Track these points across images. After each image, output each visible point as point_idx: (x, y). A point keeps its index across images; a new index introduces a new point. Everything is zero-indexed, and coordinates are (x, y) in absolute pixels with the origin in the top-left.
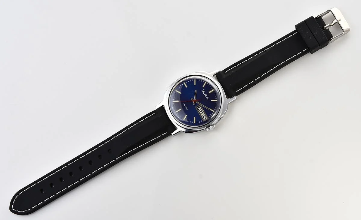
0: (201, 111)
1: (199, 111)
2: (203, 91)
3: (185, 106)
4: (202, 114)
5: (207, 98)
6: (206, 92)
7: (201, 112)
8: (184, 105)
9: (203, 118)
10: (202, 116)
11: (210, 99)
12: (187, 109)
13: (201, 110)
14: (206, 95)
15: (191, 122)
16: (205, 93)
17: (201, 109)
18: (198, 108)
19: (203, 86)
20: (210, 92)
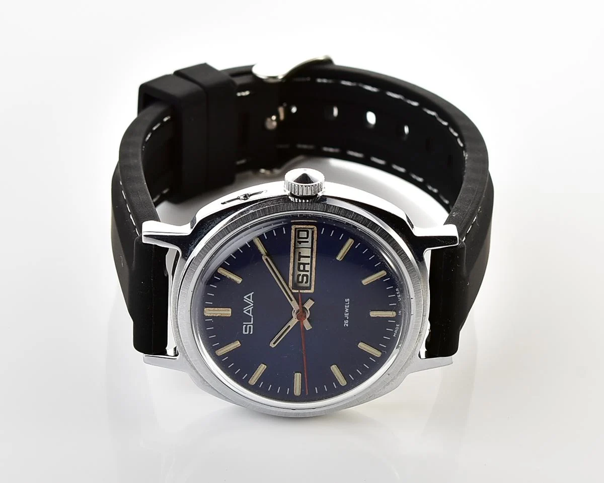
0: (302, 266)
1: (308, 268)
2: (248, 328)
3: (347, 315)
5: (249, 299)
6: (239, 317)
7: (304, 264)
8: (346, 322)
9: (309, 239)
11: (243, 288)
12: (347, 300)
13: (300, 271)
14: (248, 310)
16: (248, 319)
18: (306, 283)
19: (237, 344)
20: (227, 312)
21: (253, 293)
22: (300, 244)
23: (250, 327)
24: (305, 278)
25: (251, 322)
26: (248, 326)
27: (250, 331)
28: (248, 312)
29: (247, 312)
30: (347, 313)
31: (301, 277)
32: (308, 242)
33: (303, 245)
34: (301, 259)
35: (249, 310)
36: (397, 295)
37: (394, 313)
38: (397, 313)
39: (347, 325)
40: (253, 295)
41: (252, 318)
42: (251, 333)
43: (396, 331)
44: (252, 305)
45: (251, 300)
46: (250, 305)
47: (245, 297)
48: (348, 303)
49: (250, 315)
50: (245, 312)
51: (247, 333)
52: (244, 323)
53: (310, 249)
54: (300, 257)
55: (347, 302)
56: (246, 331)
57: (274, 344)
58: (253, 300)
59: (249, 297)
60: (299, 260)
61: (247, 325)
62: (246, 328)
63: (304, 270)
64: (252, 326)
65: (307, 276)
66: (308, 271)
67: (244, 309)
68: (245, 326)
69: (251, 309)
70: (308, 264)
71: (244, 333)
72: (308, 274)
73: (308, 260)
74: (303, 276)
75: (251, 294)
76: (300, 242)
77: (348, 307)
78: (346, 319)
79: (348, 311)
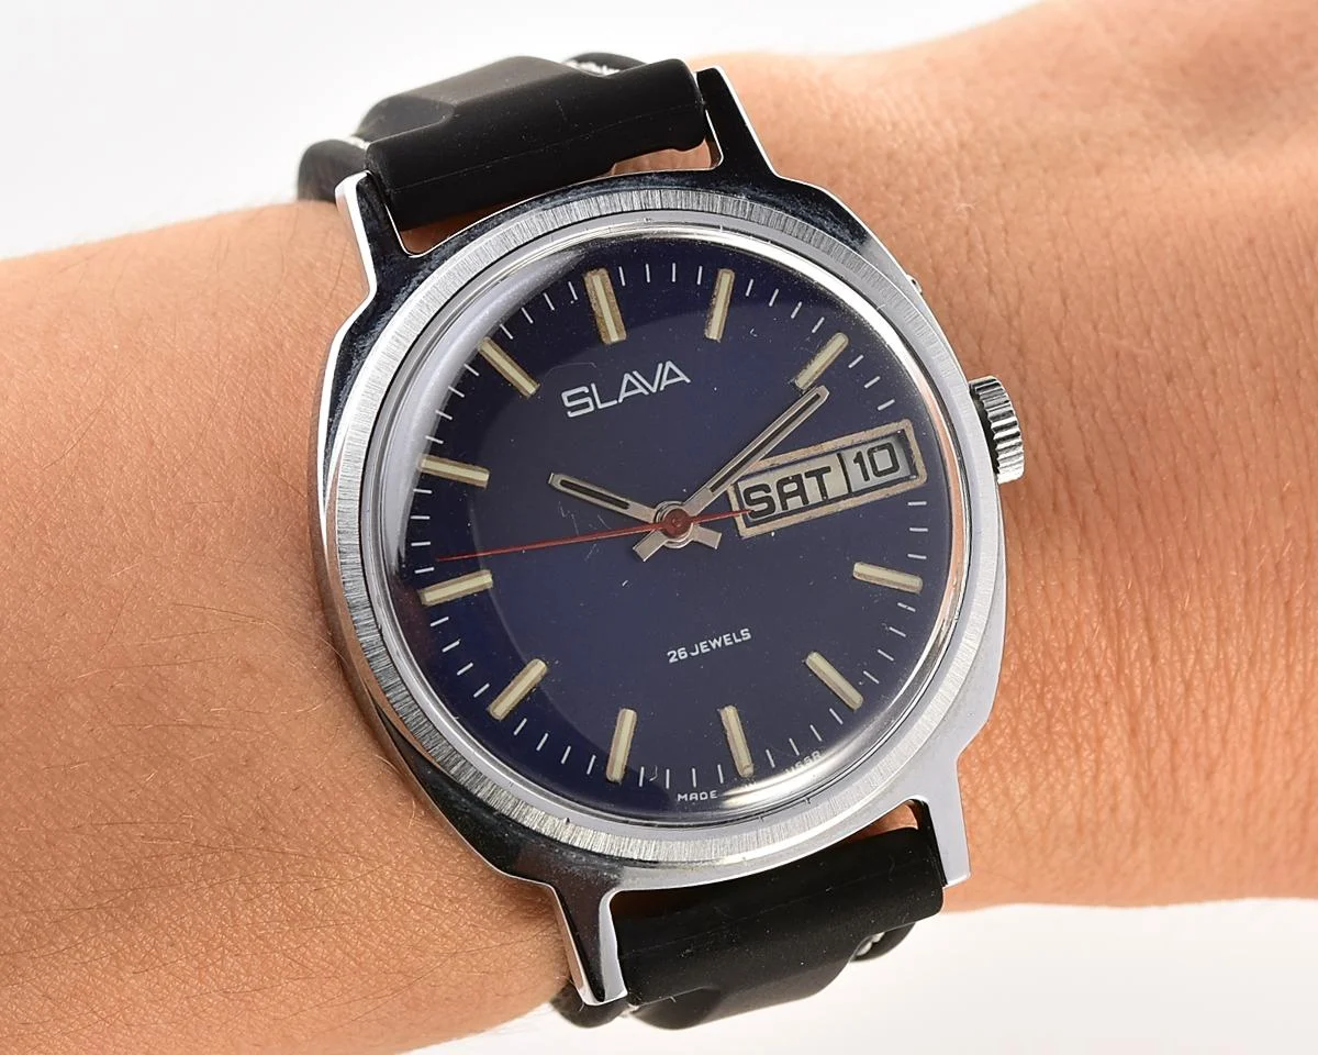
2: (581, 401)
3: (703, 648)
5: (668, 374)
6: (608, 368)
8: (682, 653)
11: (693, 353)
12: (746, 635)
14: (634, 385)
16: (609, 392)
17: (771, 480)
19: (529, 387)
20: (613, 332)
21: (688, 381)
23: (586, 405)
25: (602, 402)
26: (589, 400)
27: (573, 409)
28: (630, 387)
29: (629, 382)
30: (710, 646)
35: (636, 388)
36: (801, 759)
37: (747, 772)
38: (749, 779)
39: (672, 660)
40: (684, 381)
41: (615, 402)
42: (571, 415)
43: (694, 796)
44: (654, 390)
45: (665, 383)
46: (652, 385)
47: (669, 365)
48: (737, 641)
49: (623, 395)
50: (627, 377)
51: (568, 404)
52: (593, 386)
55: (739, 636)
56: (571, 399)
57: (564, 483)
58: (666, 387)
59: (672, 374)
61: (591, 394)
62: (582, 395)
64: (592, 409)
67: (635, 373)
68: (587, 391)
69: (641, 390)
71: (565, 395)
75: (683, 377)
77: (727, 644)
78: (690, 649)
79: (714, 647)
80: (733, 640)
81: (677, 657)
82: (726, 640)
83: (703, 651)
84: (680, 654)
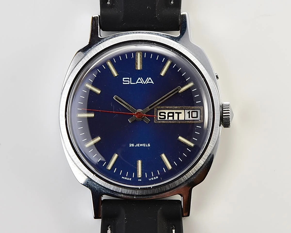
0: (171, 114)
1: (171, 118)
2: (127, 81)
3: (138, 145)
4: (182, 117)
5: (149, 80)
6: (135, 75)
7: (173, 116)
8: (133, 145)
9: (191, 119)
10: (187, 118)
12: (149, 145)
13: (169, 113)
14: (140, 81)
15: (187, 153)
16: (134, 81)
17: (167, 112)
18: (160, 118)
19: (116, 74)
20: (139, 67)
21: (153, 83)
22: (188, 113)
23: (128, 82)
24: (163, 117)
25: (132, 82)
27: (125, 82)
29: (139, 80)
30: (140, 145)
31: (163, 114)
32: (189, 117)
33: (187, 115)
34: (177, 114)
36: (153, 177)
37: (140, 176)
38: (140, 178)
39: (130, 146)
41: (135, 83)
42: (124, 83)
43: (126, 178)
44: (145, 83)
45: (148, 82)
46: (145, 82)
47: (150, 78)
48: (146, 146)
49: (137, 82)
50: (139, 78)
51: (124, 81)
52: (131, 78)
53: (184, 119)
54: (178, 113)
55: (147, 145)
56: (125, 80)
57: (117, 99)
58: (148, 83)
59: (150, 81)
60: (176, 113)
61: (130, 80)
63: (168, 116)
64: (129, 83)
65: (165, 118)
66: (168, 118)
67: (141, 78)
68: (129, 79)
69: (142, 82)
70: (173, 118)
71: (124, 79)
72: (166, 119)
73: (176, 118)
74: (165, 116)
75: (152, 82)
76: (189, 113)
77: (144, 146)
78: (135, 145)
79: (141, 146)
80: (145, 145)
81: (131, 146)
82: (144, 145)
83: (138, 146)
84: (132, 145)
